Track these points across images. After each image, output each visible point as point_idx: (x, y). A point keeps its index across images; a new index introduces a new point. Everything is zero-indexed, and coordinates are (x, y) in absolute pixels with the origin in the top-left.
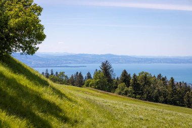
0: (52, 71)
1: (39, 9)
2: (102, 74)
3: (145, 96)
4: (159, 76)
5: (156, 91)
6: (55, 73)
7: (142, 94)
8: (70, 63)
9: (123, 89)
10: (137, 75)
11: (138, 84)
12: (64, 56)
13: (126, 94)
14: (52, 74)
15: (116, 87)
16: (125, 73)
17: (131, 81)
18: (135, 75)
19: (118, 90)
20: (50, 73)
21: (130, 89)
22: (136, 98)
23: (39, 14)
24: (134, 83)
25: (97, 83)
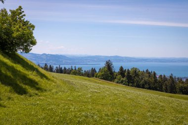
0: (75, 67)
1: (33, 27)
2: (106, 69)
3: (135, 84)
4: (147, 70)
5: (143, 81)
6: (77, 69)
7: (133, 83)
8: (89, 62)
9: (120, 80)
10: (130, 70)
11: (131, 76)
12: (85, 57)
13: (122, 82)
14: (75, 69)
15: (116, 78)
16: (121, 68)
17: (126, 74)
18: (128, 70)
19: (116, 80)
20: (74, 69)
21: (124, 79)
22: (128, 85)
23: (33, 29)
24: (128, 75)
25: (103, 75)
